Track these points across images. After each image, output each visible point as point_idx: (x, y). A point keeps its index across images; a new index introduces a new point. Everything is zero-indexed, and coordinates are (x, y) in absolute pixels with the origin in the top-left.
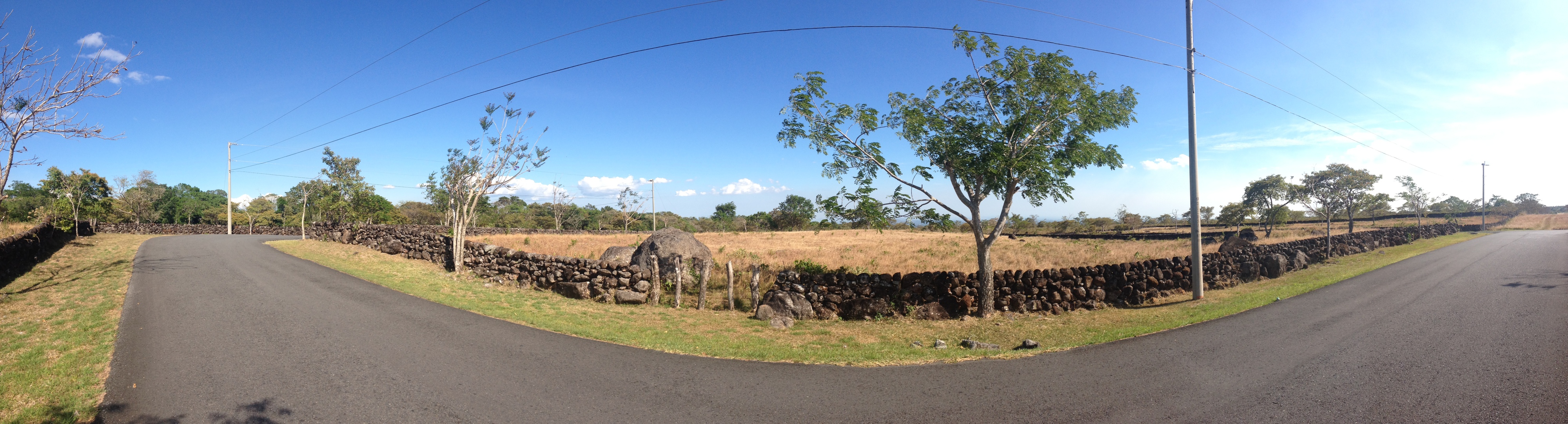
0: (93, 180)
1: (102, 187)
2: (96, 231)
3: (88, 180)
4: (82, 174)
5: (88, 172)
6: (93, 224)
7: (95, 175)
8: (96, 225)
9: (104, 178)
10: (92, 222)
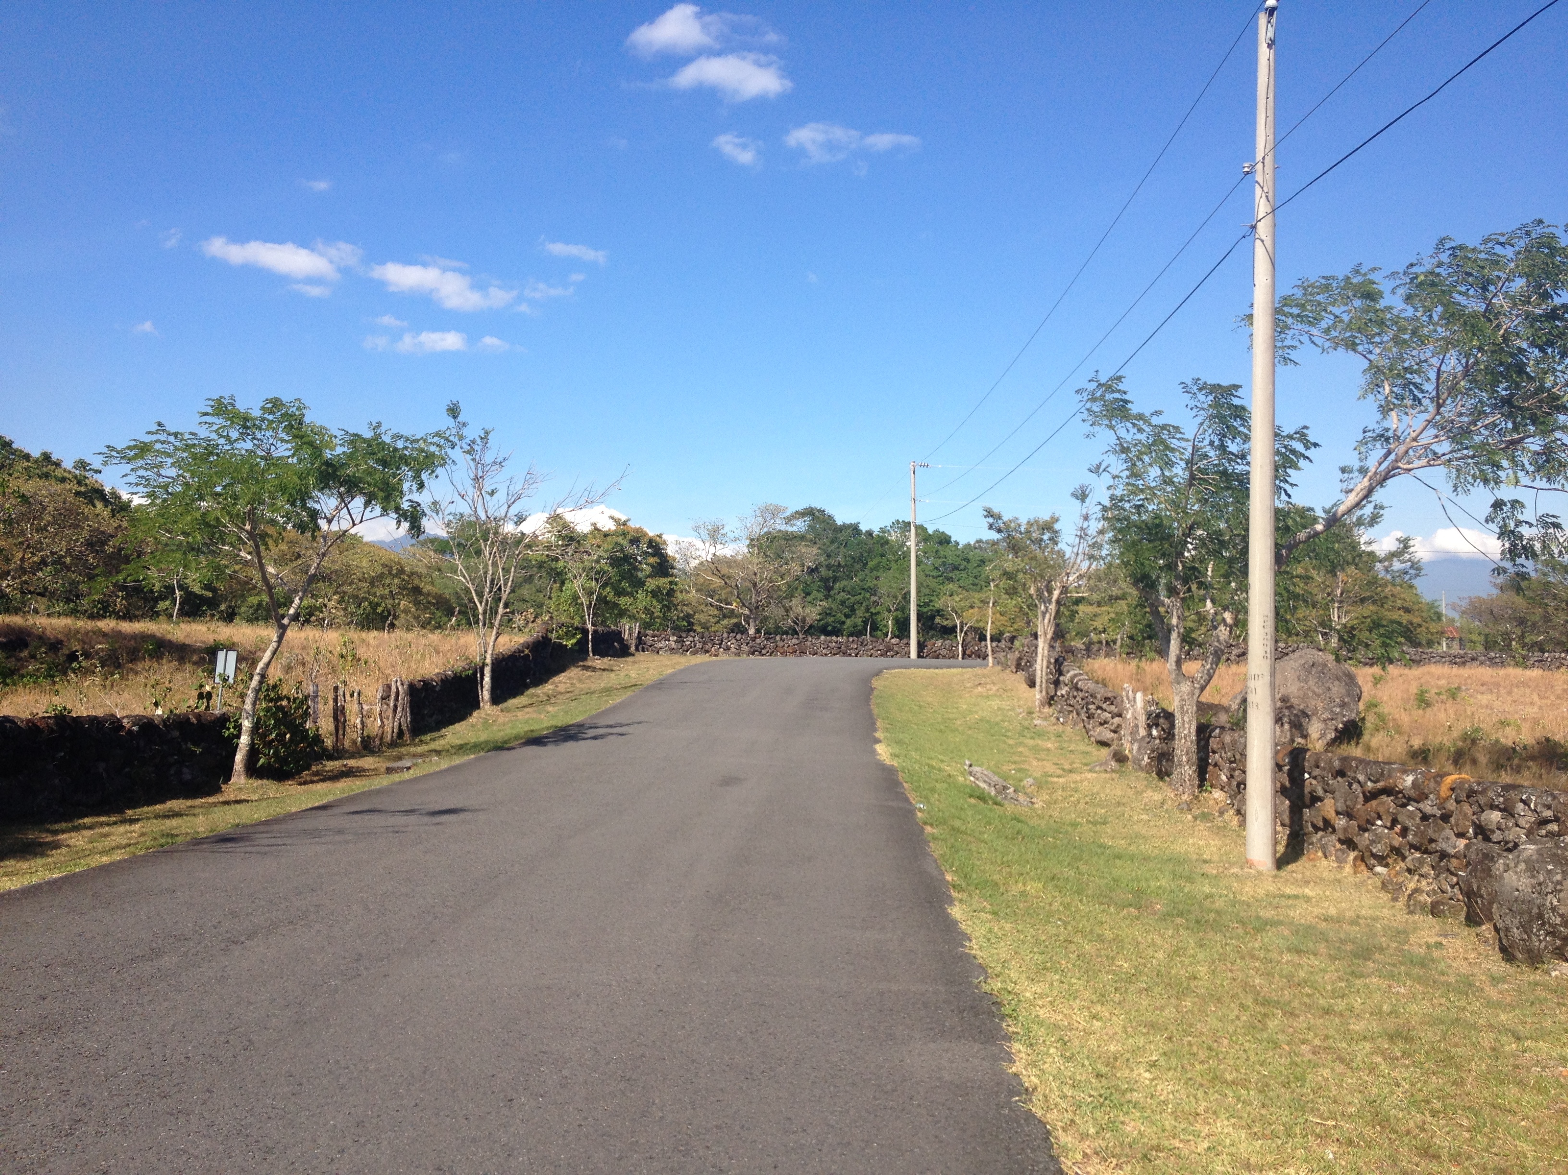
0: (635, 541)
1: (653, 555)
2: (637, 649)
3: (625, 543)
4: (613, 528)
5: (624, 524)
6: (630, 634)
7: (639, 530)
8: (639, 638)
9: (660, 536)
10: (629, 629)
